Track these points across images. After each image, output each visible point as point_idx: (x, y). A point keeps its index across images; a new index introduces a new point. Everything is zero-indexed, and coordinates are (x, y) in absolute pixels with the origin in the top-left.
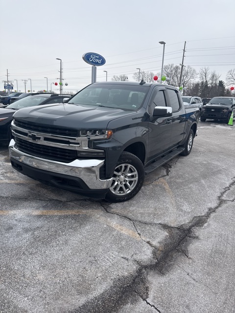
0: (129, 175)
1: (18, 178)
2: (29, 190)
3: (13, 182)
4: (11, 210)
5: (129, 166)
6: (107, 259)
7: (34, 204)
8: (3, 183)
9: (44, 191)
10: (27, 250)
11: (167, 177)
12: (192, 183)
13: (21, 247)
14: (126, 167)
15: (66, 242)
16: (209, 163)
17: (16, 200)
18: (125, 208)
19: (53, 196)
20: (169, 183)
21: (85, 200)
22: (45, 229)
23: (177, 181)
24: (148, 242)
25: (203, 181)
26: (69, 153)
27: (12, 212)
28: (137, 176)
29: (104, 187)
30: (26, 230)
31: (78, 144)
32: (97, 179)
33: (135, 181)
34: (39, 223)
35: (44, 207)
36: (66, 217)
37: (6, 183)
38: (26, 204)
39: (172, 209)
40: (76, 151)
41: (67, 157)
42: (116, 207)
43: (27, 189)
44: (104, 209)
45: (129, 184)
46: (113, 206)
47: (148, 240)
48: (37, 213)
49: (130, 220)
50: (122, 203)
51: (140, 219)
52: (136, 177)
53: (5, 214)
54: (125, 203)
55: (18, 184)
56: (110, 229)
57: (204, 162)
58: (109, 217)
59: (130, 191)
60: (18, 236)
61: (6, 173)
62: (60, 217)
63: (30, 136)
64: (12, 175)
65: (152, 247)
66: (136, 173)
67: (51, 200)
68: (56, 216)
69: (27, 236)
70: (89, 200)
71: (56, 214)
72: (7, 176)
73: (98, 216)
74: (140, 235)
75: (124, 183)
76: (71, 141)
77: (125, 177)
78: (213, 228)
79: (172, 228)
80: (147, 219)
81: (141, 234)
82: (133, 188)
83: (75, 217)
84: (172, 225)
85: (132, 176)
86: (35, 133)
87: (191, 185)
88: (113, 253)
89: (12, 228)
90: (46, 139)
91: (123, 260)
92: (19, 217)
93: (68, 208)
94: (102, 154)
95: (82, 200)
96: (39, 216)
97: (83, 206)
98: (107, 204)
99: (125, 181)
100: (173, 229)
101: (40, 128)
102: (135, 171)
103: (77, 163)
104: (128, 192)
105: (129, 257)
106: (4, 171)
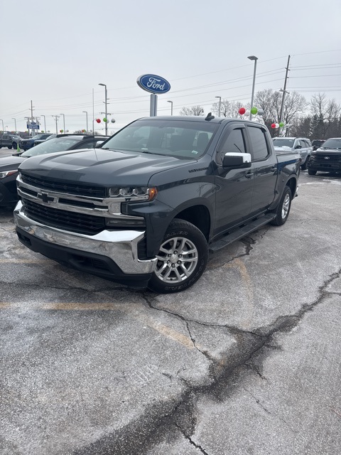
0: (185, 253)
1: (30, 255)
2: (43, 273)
3: (22, 261)
4: (14, 301)
5: (185, 240)
6: (142, 376)
7: (48, 294)
8: (7, 263)
9: (64, 275)
10: (28, 359)
11: (246, 258)
12: (282, 266)
13: (20, 355)
14: (180, 242)
15: (86, 350)
16: (312, 237)
17: (23, 288)
18: (177, 301)
19: (76, 283)
20: (248, 266)
21: (121, 289)
22: (58, 330)
23: (261, 263)
24: (205, 353)
25: (299, 264)
26: (94, 221)
27: (15, 305)
28: (197, 254)
29: (146, 270)
30: (31, 331)
31: (106, 207)
32: (134, 258)
33: (194, 262)
34: (50, 322)
35: (61, 298)
36: (91, 313)
37: (13, 263)
38: (35, 293)
39: (247, 305)
40: (103, 219)
41: (91, 227)
42: (165, 300)
43: (40, 272)
44: (148, 302)
45: (184, 267)
46: (161, 298)
47: (205, 349)
48: (49, 306)
49: (183, 319)
50: (174, 294)
51: (197, 318)
52: (195, 256)
53: (4, 307)
54: (179, 294)
55: (28, 265)
56: (152, 332)
57: (306, 236)
58: (153, 314)
59: (186, 277)
60: (18, 339)
61: (14, 248)
62: (82, 314)
63: (40, 197)
64: (22, 251)
65: (210, 359)
66: (195, 250)
67: (71, 288)
68: (76, 311)
69: (31, 339)
70: (127, 289)
71: (76, 308)
72: (15, 254)
73: (137, 312)
74: (194, 341)
75: (177, 265)
76: (96, 203)
77: (179, 256)
78: (306, 333)
79: (244, 332)
80: (208, 319)
81: (197, 340)
82: (190, 273)
83: (102, 314)
84: (244, 329)
85: (190, 256)
86: (47, 192)
87: (281, 269)
88: (151, 367)
89: (11, 328)
90: (62, 201)
91: (164, 377)
92: (24, 312)
93: (94, 300)
94: (141, 223)
95: (115, 289)
96: (52, 312)
97: (117, 298)
98: (152, 295)
99: (179, 262)
100: (244, 334)
101: (53, 185)
102: (193, 248)
103: (105, 236)
104: (183, 279)
105: (173, 374)
106: (12, 245)
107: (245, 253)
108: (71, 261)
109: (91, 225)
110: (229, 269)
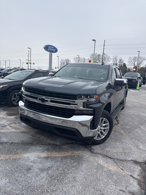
0: (104, 125)
1: (20, 127)
2: (31, 137)
3: (18, 131)
4: (25, 153)
5: (105, 119)
6: (110, 192)
7: (39, 148)
8: (11, 132)
9: (42, 137)
10: (48, 188)
11: (119, 125)
12: (136, 129)
13: (42, 185)
14: (102, 120)
15: (75, 179)
16: (139, 115)
17: (26, 145)
18: (102, 149)
20: (123, 129)
21: (73, 143)
22: (55, 168)
23: (127, 127)
24: (131, 176)
25: (142, 127)
26: (68, 111)
27: (26, 155)
28: (109, 126)
30: (42, 170)
31: (77, 105)
33: (107, 129)
34: (48, 164)
35: (48, 150)
36: (66, 157)
37: (14, 132)
38: (33, 148)
39: (134, 149)
40: (74, 110)
41: (67, 114)
42: (96, 148)
43: (29, 136)
44: (89, 150)
45: (103, 132)
46: (94, 147)
47: (130, 174)
48: (44, 155)
49: (111, 158)
50: (99, 145)
51: (116, 157)
52: (108, 126)
53: (21, 157)
54: (101, 145)
55: (22, 132)
56: (100, 167)
57: (136, 114)
58: (95, 156)
59: (104, 137)
60: (37, 175)
61: (11, 124)
62: (62, 158)
64: (16, 125)
65: (135, 179)
66: (108, 124)
67: (49, 144)
68: (59, 157)
69: (44, 175)
70: (76, 143)
71: (57, 155)
72: (12, 127)
73: (88, 156)
74: (123, 170)
75: (100, 131)
76: (71, 103)
77: (101, 127)
79: (141, 163)
80: (121, 157)
81: (124, 169)
82: (106, 134)
83: (72, 157)
84: (140, 161)
86: (44, 97)
87: (137, 130)
88: (112, 187)
89: (30, 169)
90: (51, 101)
91: (121, 192)
92: (32, 159)
93: (63, 150)
95: (70, 143)
96: (47, 158)
97: (73, 149)
98: (89, 146)
99: (101, 129)
100: (141, 164)
101: (48, 94)
104: (103, 137)
105: (124, 189)
106: (9, 122)
107: (117, 123)
108: (56, 131)
109: (66, 113)
110: (115, 131)
